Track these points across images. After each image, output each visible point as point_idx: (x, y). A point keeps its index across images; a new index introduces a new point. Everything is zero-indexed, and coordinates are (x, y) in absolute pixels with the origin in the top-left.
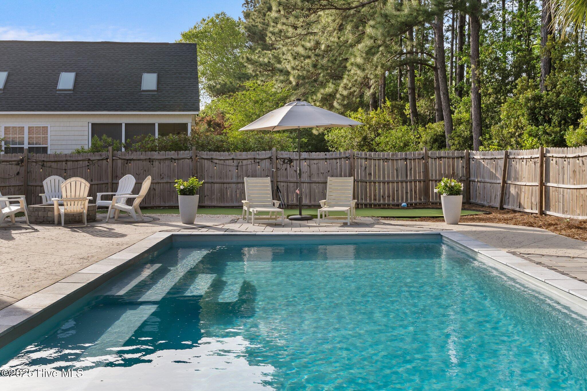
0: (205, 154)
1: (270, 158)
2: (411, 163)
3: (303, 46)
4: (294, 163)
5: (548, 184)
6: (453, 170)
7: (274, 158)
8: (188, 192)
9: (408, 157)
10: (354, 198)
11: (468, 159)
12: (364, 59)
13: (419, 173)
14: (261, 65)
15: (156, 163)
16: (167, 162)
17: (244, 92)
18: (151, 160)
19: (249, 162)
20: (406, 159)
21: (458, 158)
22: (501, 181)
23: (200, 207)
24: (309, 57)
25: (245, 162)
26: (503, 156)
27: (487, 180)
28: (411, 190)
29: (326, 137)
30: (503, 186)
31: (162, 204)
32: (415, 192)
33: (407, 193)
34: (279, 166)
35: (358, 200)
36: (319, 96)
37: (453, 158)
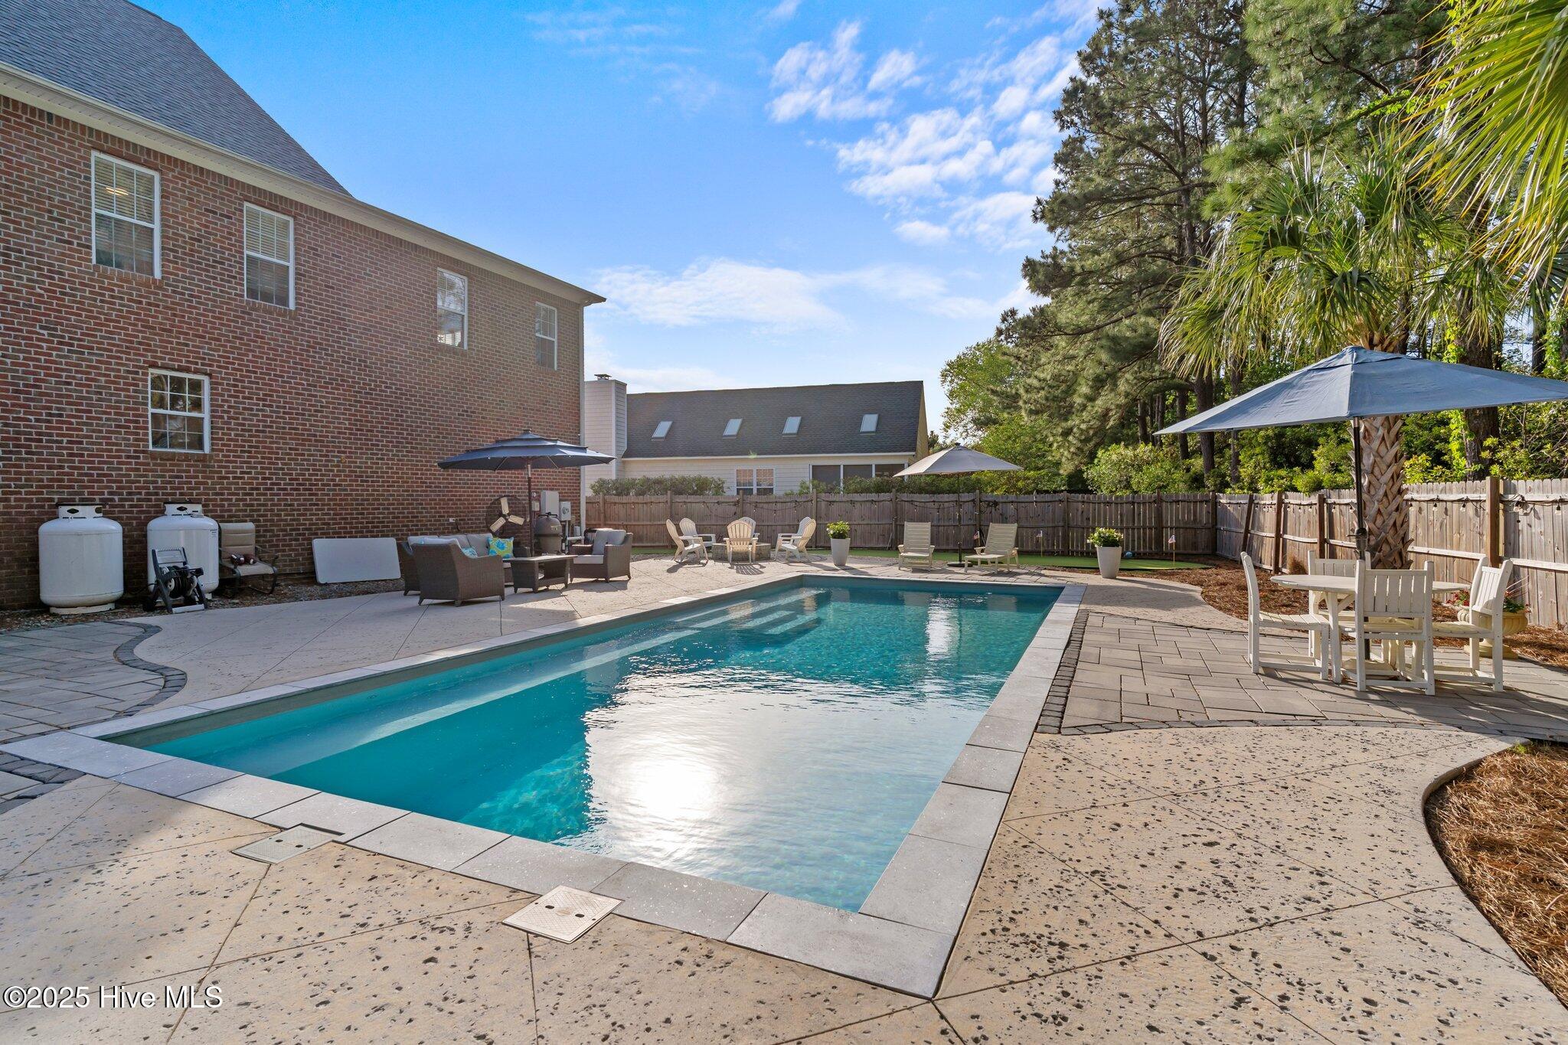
0: (905, 496)
1: (973, 501)
2: (1139, 508)
3: (1036, 377)
4: (1000, 506)
5: (1285, 536)
6: (1195, 515)
7: (977, 500)
8: (840, 535)
9: (1136, 500)
10: (1017, 545)
11: (1215, 503)
12: (1091, 387)
13: (1150, 518)
14: (1007, 397)
15: (858, 505)
16: (868, 504)
17: (997, 426)
18: (852, 502)
19: (951, 504)
20: (1133, 503)
21: (1201, 502)
22: (1243, 531)
23: (851, 548)
24: (1043, 389)
25: (946, 505)
26: (1247, 501)
27: (1233, 529)
28: (1139, 538)
29: (1085, 476)
30: (1246, 537)
31: (863, 545)
32: (1144, 540)
33: (1133, 541)
34: (983, 509)
35: (1022, 546)
36: (1060, 430)
37: (1195, 502)
